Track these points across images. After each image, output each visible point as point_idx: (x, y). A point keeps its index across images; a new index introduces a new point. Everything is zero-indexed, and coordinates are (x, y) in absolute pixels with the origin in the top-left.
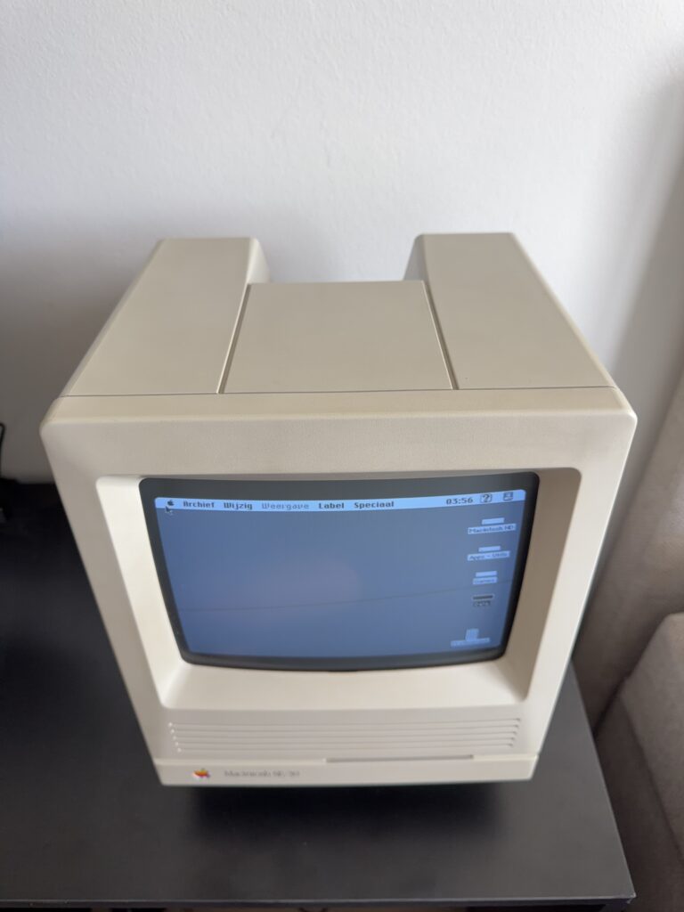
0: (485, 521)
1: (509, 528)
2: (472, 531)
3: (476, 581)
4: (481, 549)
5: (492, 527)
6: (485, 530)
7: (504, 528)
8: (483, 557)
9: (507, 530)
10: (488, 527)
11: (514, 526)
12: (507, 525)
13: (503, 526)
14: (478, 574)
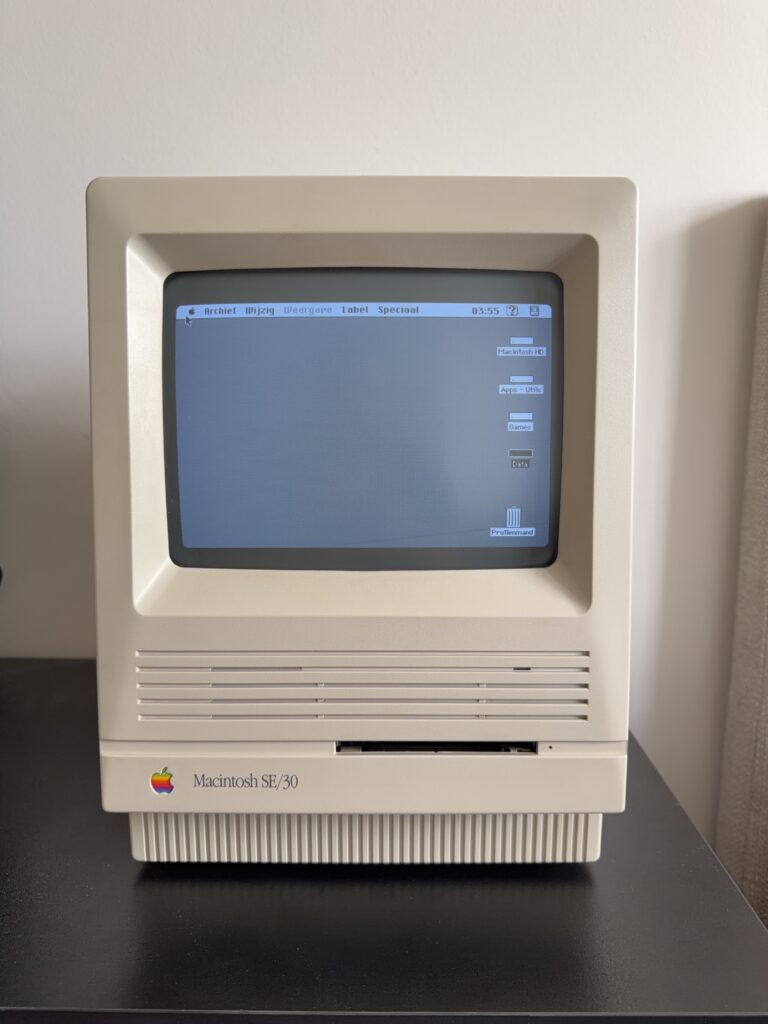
0: (514, 340)
1: (539, 352)
2: (502, 351)
3: (512, 427)
4: (514, 379)
5: (523, 349)
6: (515, 352)
7: (534, 351)
8: (515, 390)
9: (537, 355)
10: (517, 349)
11: (544, 351)
12: (538, 349)
13: (533, 349)
14: (513, 416)
